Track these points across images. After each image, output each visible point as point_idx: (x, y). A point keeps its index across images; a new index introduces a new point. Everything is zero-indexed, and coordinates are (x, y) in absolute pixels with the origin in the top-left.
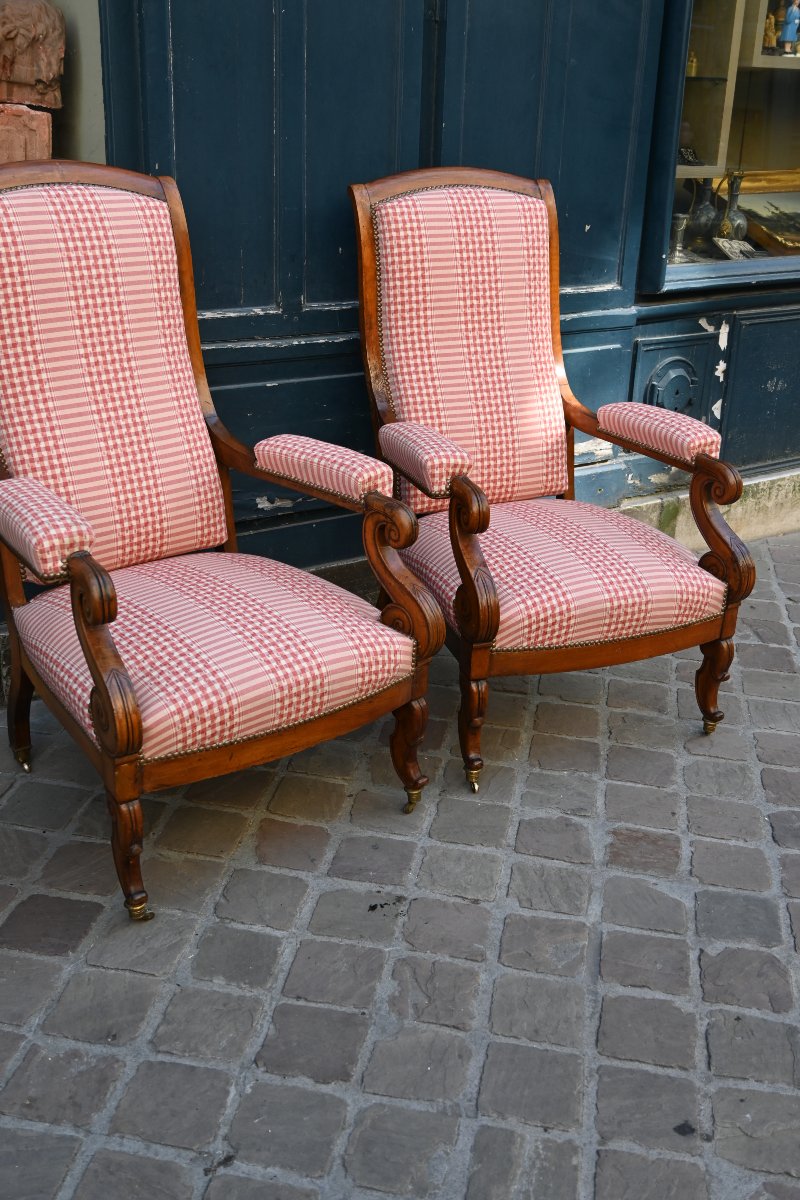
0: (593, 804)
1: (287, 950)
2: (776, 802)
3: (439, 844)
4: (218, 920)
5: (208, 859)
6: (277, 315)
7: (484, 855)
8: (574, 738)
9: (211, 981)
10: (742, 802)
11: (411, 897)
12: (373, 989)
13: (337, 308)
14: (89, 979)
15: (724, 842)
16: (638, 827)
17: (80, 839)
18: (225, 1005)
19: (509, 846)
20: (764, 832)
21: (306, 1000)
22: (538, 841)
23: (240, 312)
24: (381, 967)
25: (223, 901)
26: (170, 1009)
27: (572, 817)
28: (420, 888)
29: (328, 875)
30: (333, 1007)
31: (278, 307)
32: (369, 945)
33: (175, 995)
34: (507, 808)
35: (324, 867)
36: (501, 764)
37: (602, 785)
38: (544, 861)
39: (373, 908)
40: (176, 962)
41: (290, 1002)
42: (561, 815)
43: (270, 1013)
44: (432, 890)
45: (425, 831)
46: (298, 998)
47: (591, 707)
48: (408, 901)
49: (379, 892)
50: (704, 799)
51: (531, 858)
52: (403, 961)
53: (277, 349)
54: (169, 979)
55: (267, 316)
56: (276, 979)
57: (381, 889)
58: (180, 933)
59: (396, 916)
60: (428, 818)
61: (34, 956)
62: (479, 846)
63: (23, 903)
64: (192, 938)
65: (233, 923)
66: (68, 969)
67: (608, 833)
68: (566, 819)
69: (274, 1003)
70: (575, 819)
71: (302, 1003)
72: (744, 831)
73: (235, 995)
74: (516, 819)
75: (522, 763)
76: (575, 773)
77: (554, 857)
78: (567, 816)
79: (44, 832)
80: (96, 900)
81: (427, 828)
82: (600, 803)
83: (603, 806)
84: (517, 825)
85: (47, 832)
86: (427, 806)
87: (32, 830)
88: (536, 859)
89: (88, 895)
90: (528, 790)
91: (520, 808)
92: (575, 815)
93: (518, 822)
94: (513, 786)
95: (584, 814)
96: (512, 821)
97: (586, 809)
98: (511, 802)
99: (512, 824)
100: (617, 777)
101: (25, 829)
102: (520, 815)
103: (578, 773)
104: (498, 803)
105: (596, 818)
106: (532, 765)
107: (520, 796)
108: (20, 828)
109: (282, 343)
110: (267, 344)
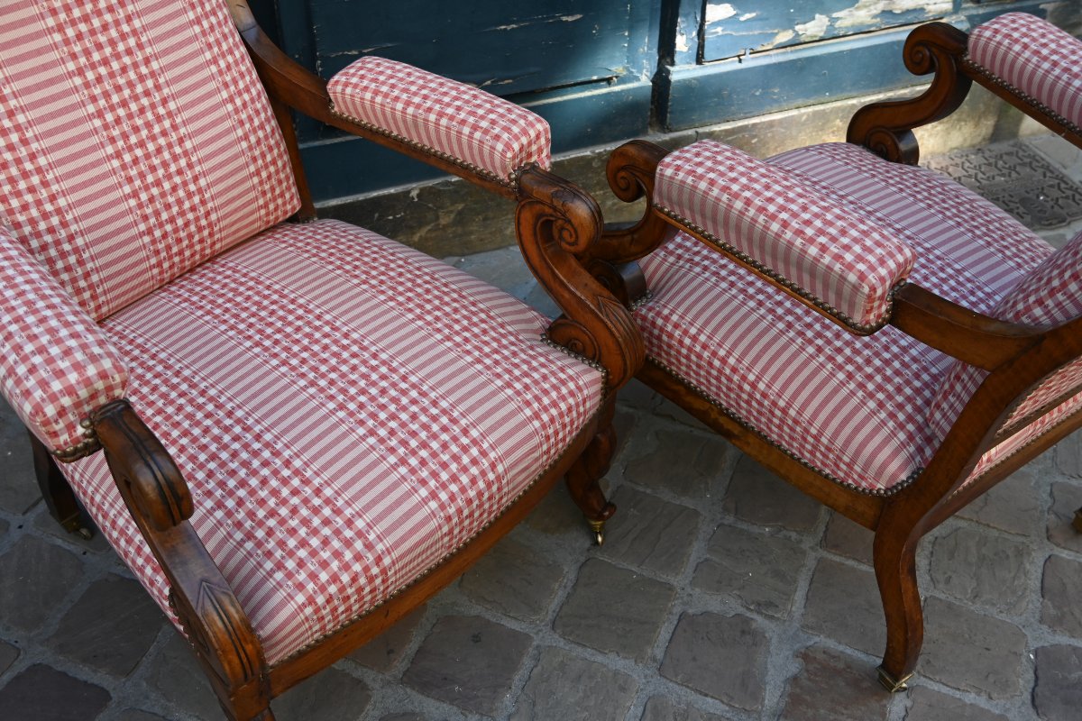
0: (789, 594)
2: (1056, 623)
3: (562, 644)
7: (616, 673)
10: (1003, 617)
15: (958, 694)
16: (841, 648)
19: (654, 660)
20: (1021, 681)
22: (694, 659)
27: (755, 616)
29: (402, 681)
34: (671, 588)
35: (400, 665)
36: (687, 502)
37: (811, 562)
38: (693, 696)
42: (741, 610)
45: (550, 617)
50: (950, 606)
51: (677, 688)
60: (560, 593)
62: (612, 655)
63: (18, 678)
67: (797, 655)
68: (748, 621)
70: (759, 621)
72: (991, 679)
74: (677, 610)
75: (713, 504)
76: (781, 531)
77: (707, 692)
78: (748, 614)
79: (85, 553)
80: (104, 685)
81: (554, 611)
82: (799, 596)
83: (803, 602)
84: (676, 622)
85: (88, 554)
86: (566, 569)
87: (72, 548)
88: (682, 691)
89: (99, 674)
90: (708, 556)
91: (689, 590)
92: (759, 613)
93: (677, 618)
94: (690, 544)
95: (770, 613)
96: (671, 613)
97: (777, 606)
98: (679, 577)
99: (669, 619)
100: (836, 547)
101: (65, 546)
102: (684, 604)
103: (785, 532)
104: (660, 577)
105: (787, 623)
106: (726, 510)
107: (695, 565)
108: (59, 542)
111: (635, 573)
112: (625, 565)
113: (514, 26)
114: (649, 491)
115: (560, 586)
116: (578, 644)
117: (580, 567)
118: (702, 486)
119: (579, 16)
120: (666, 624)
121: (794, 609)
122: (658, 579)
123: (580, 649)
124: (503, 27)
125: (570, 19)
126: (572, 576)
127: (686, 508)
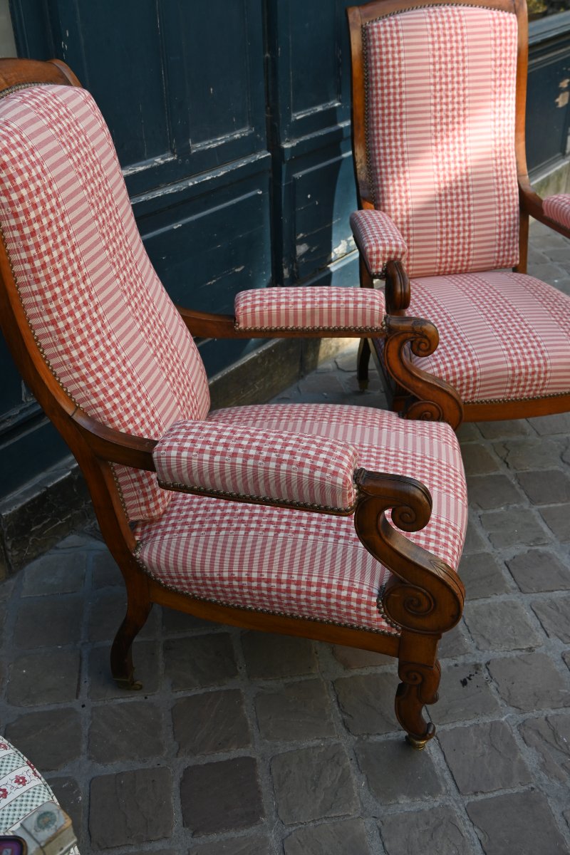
0: (541, 531)
1: (432, 748)
4: (357, 738)
5: (303, 678)
6: (173, 161)
7: (504, 603)
9: (398, 803)
11: (483, 662)
12: (521, 762)
13: (215, 145)
14: (299, 841)
17: (180, 694)
18: (427, 823)
19: (514, 589)
21: (483, 792)
22: (532, 578)
23: (146, 165)
24: (512, 738)
25: (345, 717)
26: (387, 845)
27: (536, 548)
28: (483, 651)
30: (509, 791)
31: (173, 154)
32: (488, 720)
33: (380, 829)
34: (488, 554)
37: (535, 511)
38: (549, 594)
39: (464, 683)
40: (356, 795)
41: (472, 800)
42: (528, 548)
43: (466, 817)
44: (493, 650)
46: (476, 793)
47: (474, 443)
48: (484, 667)
49: (456, 665)
51: (537, 595)
52: (522, 726)
53: (179, 193)
54: (362, 814)
55: (167, 164)
56: (445, 781)
57: (456, 662)
58: (338, 763)
59: (487, 684)
61: (232, 834)
62: (494, 596)
64: (349, 764)
65: (371, 738)
66: (272, 836)
68: (536, 551)
69: (461, 805)
70: (541, 549)
71: (480, 797)
73: (427, 809)
74: (501, 562)
76: (509, 506)
77: (552, 589)
78: (533, 548)
79: (146, 698)
80: (242, 755)
82: (546, 529)
83: (550, 531)
84: (506, 568)
85: (148, 697)
87: (133, 699)
88: (541, 595)
89: (233, 752)
91: (496, 551)
92: (538, 545)
93: (505, 565)
94: (476, 530)
95: (543, 543)
96: (500, 565)
97: (542, 539)
98: (486, 547)
99: (502, 568)
100: (540, 501)
101: (127, 700)
102: (501, 558)
103: (511, 506)
105: (553, 543)
106: (475, 508)
107: (487, 539)
108: (121, 701)
109: (181, 186)
110: (170, 190)
113: (214, 281)
116: (473, 599)
119: (243, 267)
120: (503, 571)
121: (549, 536)
122: (478, 553)
123: (476, 602)
125: (239, 270)
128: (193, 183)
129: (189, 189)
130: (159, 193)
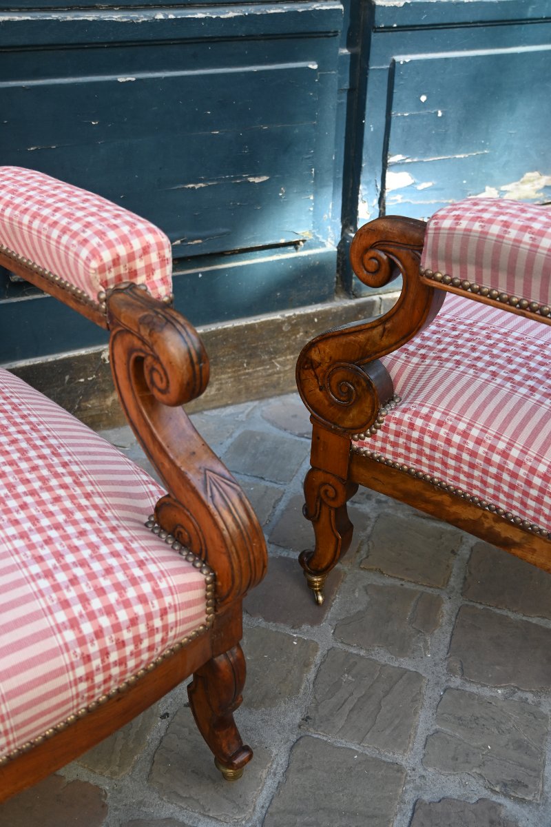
8: (520, 617)
27: (501, 800)
34: (400, 769)
36: (406, 663)
42: (485, 793)
45: (258, 814)
53: (131, 25)
60: (269, 782)
74: (410, 797)
75: (436, 665)
76: (514, 692)
78: (494, 798)
81: (263, 807)
84: (410, 814)
86: (275, 751)
90: (438, 727)
91: (420, 771)
92: (507, 795)
93: (411, 807)
94: (416, 713)
95: (520, 795)
96: (401, 803)
97: (526, 786)
98: (408, 755)
99: (401, 810)
102: (417, 788)
103: (519, 694)
104: (386, 756)
105: (541, 808)
106: (451, 671)
107: (424, 739)
109: (141, 17)
110: (116, 16)
111: (356, 752)
112: (343, 743)
113: (202, 185)
114: (362, 653)
115: (269, 773)
117: (292, 748)
118: (421, 645)
119: (265, 178)
120: (399, 818)
121: (546, 788)
122: (383, 758)
124: (191, 186)
125: (257, 180)
126: (282, 760)
127: (406, 671)
128: (165, 15)
129: (154, 24)
130: (91, 16)
